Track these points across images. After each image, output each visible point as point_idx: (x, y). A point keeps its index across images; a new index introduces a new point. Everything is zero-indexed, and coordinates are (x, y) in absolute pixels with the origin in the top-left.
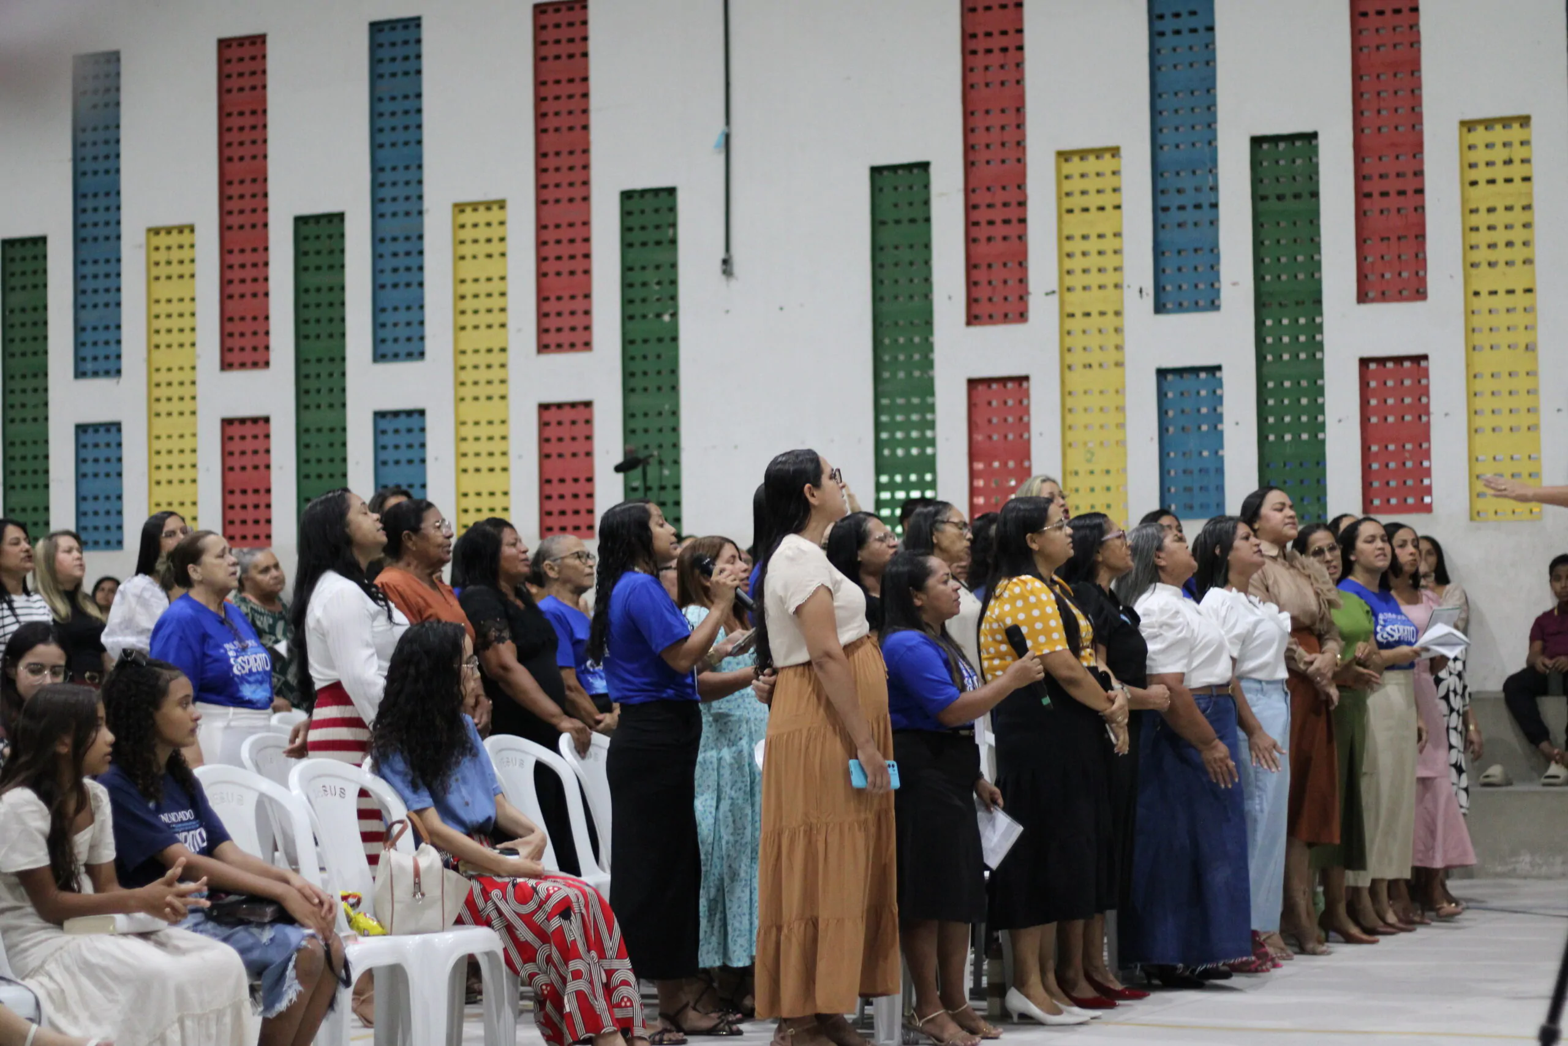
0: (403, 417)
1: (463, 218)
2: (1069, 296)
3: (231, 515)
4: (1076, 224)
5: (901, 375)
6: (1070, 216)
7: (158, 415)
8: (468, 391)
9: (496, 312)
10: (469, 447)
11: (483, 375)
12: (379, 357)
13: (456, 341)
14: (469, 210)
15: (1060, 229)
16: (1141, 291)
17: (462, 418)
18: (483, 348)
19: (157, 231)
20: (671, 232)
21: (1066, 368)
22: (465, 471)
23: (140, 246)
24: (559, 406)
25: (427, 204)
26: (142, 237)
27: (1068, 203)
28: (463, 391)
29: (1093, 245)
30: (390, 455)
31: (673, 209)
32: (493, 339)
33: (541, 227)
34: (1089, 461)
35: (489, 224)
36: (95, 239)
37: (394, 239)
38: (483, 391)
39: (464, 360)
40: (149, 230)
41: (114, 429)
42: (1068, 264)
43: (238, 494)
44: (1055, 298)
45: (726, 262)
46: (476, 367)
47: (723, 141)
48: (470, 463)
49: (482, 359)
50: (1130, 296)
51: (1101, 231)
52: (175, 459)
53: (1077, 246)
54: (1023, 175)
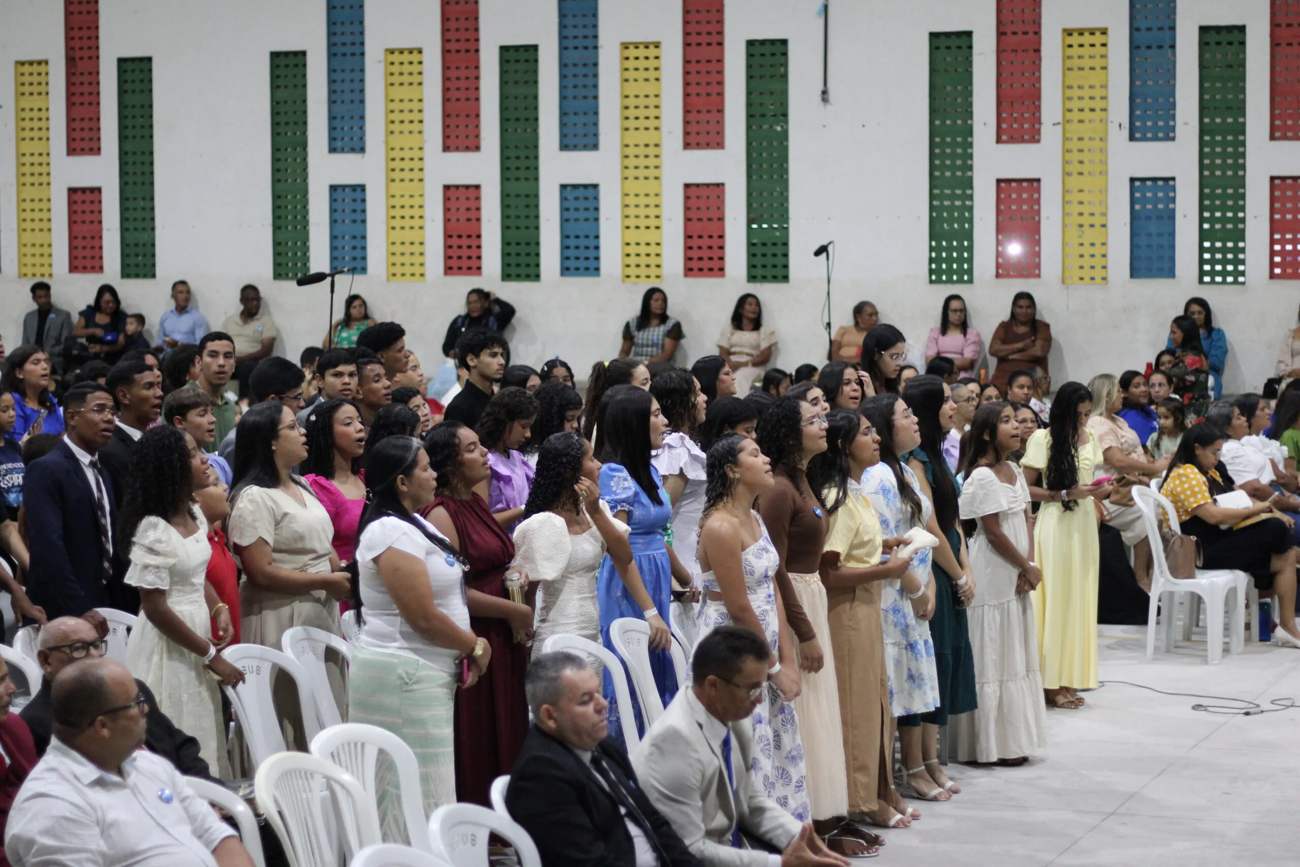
0: (581, 189)
1: (627, 53)
2: (1068, 126)
3: (450, 252)
4: (1075, 78)
5: (948, 174)
6: (1071, 72)
7: (393, 180)
8: (631, 173)
9: (652, 119)
10: (631, 211)
11: (642, 162)
12: (564, 146)
13: (623, 138)
14: (631, 47)
15: (1064, 81)
16: (1120, 126)
17: (626, 192)
18: (642, 144)
19: (392, 52)
20: (782, 70)
21: (1066, 174)
22: (628, 228)
23: (380, 62)
24: (698, 185)
25: (602, 41)
26: (381, 55)
27: (1069, 63)
28: (627, 173)
29: (1086, 93)
30: (572, 215)
31: (785, 54)
32: (650, 137)
33: (686, 62)
34: (1080, 237)
35: (647, 58)
36: (344, 55)
37: (575, 65)
38: (641, 173)
39: (628, 151)
40: (387, 50)
41: (359, 189)
42: (1069, 105)
43: (455, 238)
44: (1060, 127)
45: (824, 93)
46: (637, 156)
47: (822, 8)
48: (632, 222)
49: (641, 151)
50: (1113, 129)
51: (1092, 83)
52: (407, 212)
53: (1075, 93)
54: (1039, 43)
